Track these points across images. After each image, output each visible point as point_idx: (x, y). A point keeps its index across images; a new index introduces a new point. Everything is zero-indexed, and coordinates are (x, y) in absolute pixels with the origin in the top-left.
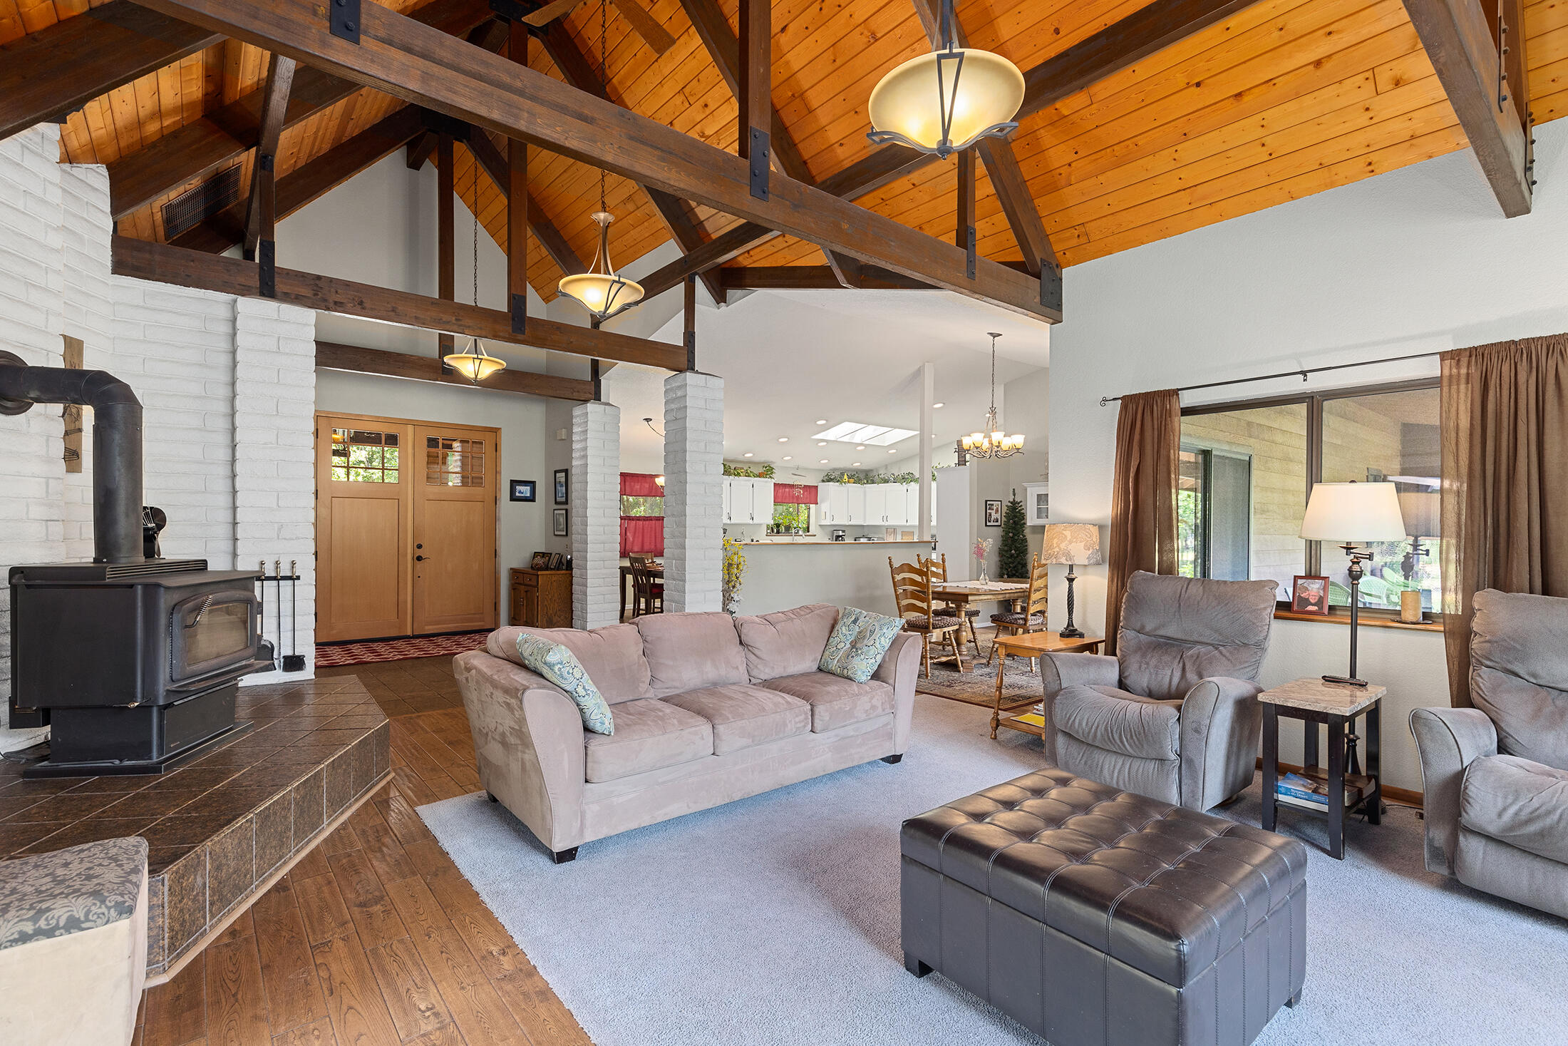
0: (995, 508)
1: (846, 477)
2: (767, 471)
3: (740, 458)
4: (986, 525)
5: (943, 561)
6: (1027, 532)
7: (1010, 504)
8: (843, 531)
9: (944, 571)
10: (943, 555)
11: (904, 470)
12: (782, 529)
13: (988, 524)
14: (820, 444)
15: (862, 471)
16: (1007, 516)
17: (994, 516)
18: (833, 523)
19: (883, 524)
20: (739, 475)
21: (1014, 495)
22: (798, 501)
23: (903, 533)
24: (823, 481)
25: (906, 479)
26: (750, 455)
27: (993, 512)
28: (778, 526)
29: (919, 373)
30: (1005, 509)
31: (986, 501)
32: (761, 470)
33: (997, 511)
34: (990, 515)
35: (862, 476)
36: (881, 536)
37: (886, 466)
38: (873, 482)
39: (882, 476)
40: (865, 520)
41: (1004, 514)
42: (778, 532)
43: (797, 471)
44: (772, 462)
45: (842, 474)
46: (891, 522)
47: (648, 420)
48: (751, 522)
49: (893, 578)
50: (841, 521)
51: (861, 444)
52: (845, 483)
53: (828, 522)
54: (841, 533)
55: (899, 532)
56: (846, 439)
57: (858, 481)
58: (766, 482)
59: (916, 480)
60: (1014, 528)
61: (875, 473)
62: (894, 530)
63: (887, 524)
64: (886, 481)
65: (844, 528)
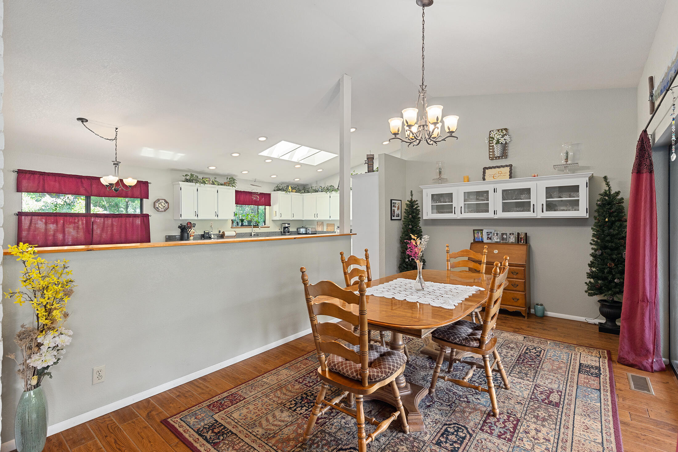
0: (397, 206)
1: (290, 188)
2: (231, 181)
3: (206, 170)
4: (391, 219)
5: (367, 257)
6: (421, 224)
7: (408, 203)
8: (289, 224)
9: (368, 268)
10: (366, 251)
11: (328, 184)
12: (246, 223)
13: (393, 218)
14: (267, 161)
15: (302, 185)
16: (407, 212)
17: (397, 212)
18: (281, 219)
19: (315, 219)
20: (204, 183)
21: (412, 195)
22: (257, 203)
23: (328, 225)
24: (274, 191)
25: (329, 189)
26: (214, 168)
27: (396, 209)
28: (242, 221)
29: (338, 87)
30: (404, 207)
31: (391, 200)
32: (226, 181)
33: (398, 209)
34: (394, 211)
35: (301, 188)
36: (314, 227)
37: (317, 182)
38: (308, 192)
39: (314, 188)
40: (303, 217)
41: (403, 210)
42: (242, 225)
43: (254, 182)
44: (234, 175)
45: (288, 186)
46: (320, 218)
47: (82, 120)
48: (216, 218)
49: (308, 300)
50: (287, 217)
51: (298, 163)
52: (289, 192)
53: (277, 218)
54: (287, 225)
55: (325, 224)
56: (286, 158)
57: (298, 191)
58: (229, 189)
59: (336, 190)
60: (412, 221)
61: (310, 186)
62: (321, 223)
63: (317, 219)
64: (316, 191)
65: (289, 222)
